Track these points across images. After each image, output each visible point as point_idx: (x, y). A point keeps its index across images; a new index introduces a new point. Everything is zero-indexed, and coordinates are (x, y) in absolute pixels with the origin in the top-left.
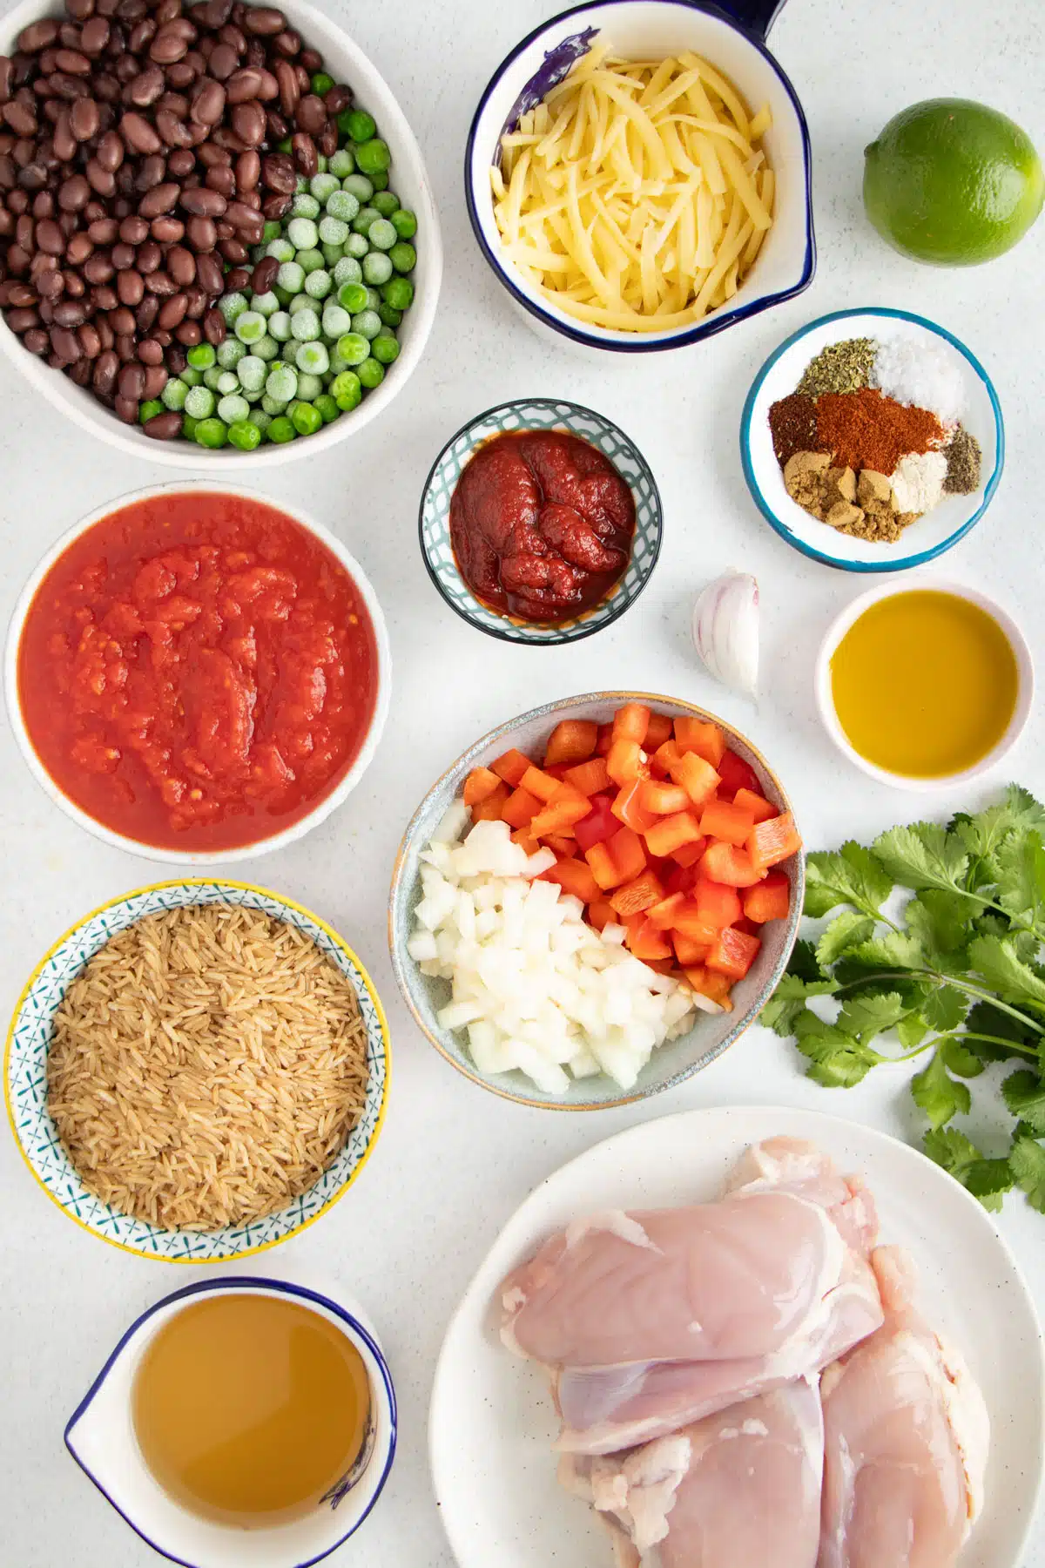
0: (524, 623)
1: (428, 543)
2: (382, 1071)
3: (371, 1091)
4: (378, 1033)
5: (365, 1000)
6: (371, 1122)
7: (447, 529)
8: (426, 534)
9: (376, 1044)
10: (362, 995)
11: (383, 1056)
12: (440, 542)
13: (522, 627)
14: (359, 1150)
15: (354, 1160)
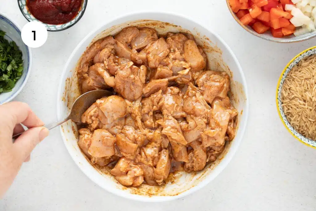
0: (81, 7)
1: (55, 29)
2: (291, 64)
3: (296, 62)
4: (285, 74)
5: (281, 83)
6: (302, 55)
7: (52, 25)
8: (52, 30)
9: (287, 72)
10: (281, 85)
11: (288, 68)
12: (55, 27)
13: (82, 7)
14: (310, 51)
15: (313, 50)
